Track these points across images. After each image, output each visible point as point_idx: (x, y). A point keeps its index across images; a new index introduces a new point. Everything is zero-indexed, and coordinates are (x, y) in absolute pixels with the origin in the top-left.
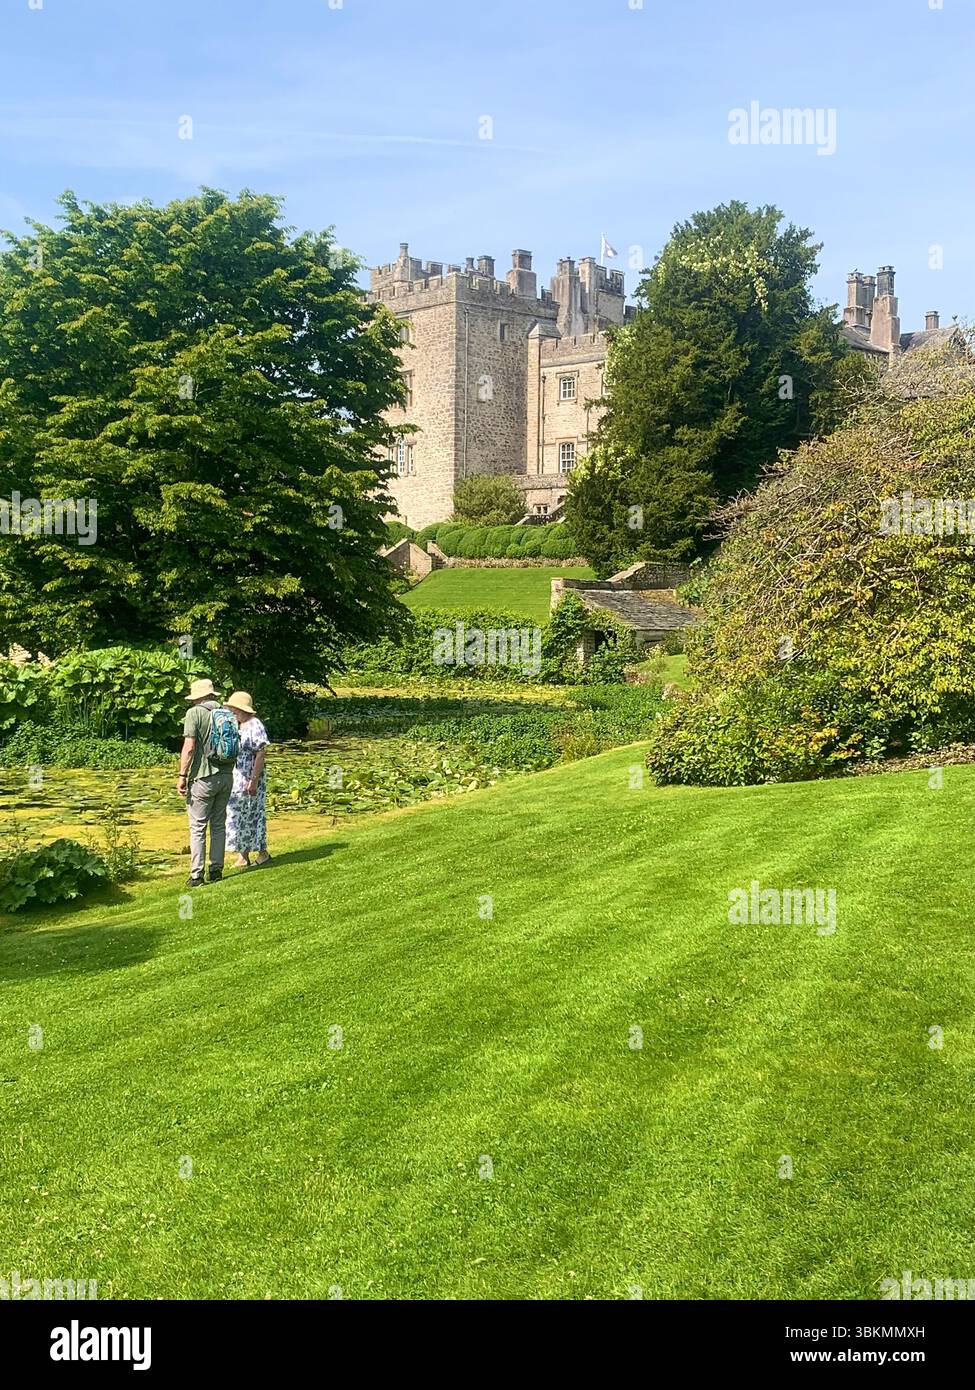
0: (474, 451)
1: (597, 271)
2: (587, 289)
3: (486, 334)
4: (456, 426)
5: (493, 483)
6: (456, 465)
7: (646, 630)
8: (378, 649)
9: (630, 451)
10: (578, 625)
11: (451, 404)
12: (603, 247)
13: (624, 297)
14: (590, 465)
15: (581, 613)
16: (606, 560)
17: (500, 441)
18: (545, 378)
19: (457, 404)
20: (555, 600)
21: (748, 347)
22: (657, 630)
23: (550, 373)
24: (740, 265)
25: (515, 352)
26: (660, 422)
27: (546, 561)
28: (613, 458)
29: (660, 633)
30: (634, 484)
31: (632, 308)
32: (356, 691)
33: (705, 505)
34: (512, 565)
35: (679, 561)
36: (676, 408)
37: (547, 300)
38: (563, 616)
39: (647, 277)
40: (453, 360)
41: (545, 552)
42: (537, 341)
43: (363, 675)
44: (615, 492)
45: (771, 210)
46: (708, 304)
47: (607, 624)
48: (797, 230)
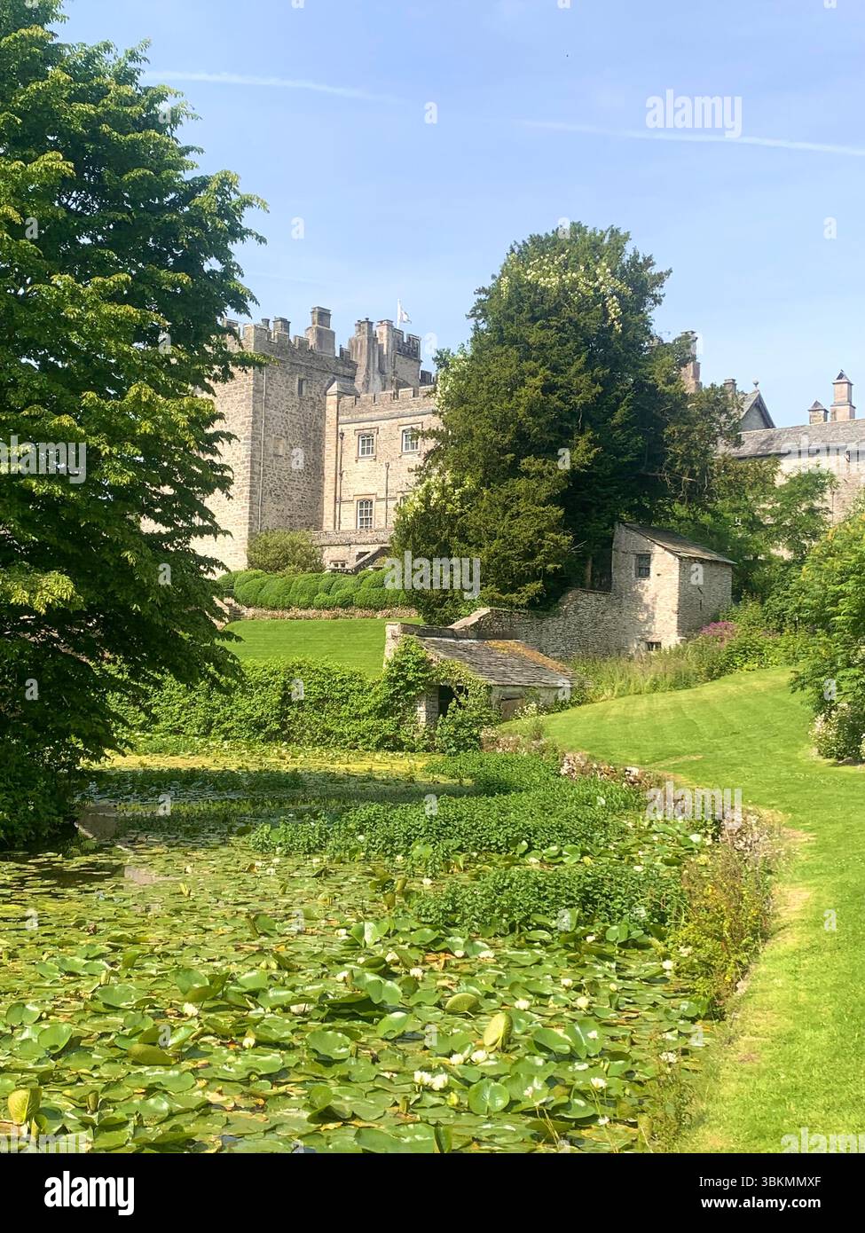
0: (270, 505)
1: (395, 334)
2: (385, 351)
3: (283, 388)
4: (252, 478)
5: (288, 538)
6: (250, 518)
7: (503, 686)
8: (170, 708)
9: (469, 483)
10: (420, 679)
11: (246, 456)
12: (399, 313)
13: (420, 362)
14: (424, 497)
15: (424, 664)
16: (440, 606)
17: (296, 496)
18: (343, 434)
19: (253, 456)
20: (391, 650)
21: (599, 372)
22: (514, 686)
23: (349, 430)
24: (591, 283)
25: (313, 407)
26: (504, 451)
27: (359, 612)
28: (451, 489)
29: (517, 690)
30: (475, 519)
31: (428, 373)
32: (145, 759)
33: (557, 543)
34: (320, 617)
35: (526, 608)
36: (522, 436)
37: (345, 358)
38: (401, 668)
39: (483, 296)
40: (249, 412)
41: (358, 602)
42: (335, 398)
43: (151, 738)
44: (453, 527)
45: (614, 233)
46: (555, 323)
47: (456, 678)
48: (641, 256)
